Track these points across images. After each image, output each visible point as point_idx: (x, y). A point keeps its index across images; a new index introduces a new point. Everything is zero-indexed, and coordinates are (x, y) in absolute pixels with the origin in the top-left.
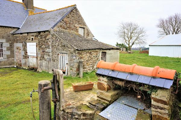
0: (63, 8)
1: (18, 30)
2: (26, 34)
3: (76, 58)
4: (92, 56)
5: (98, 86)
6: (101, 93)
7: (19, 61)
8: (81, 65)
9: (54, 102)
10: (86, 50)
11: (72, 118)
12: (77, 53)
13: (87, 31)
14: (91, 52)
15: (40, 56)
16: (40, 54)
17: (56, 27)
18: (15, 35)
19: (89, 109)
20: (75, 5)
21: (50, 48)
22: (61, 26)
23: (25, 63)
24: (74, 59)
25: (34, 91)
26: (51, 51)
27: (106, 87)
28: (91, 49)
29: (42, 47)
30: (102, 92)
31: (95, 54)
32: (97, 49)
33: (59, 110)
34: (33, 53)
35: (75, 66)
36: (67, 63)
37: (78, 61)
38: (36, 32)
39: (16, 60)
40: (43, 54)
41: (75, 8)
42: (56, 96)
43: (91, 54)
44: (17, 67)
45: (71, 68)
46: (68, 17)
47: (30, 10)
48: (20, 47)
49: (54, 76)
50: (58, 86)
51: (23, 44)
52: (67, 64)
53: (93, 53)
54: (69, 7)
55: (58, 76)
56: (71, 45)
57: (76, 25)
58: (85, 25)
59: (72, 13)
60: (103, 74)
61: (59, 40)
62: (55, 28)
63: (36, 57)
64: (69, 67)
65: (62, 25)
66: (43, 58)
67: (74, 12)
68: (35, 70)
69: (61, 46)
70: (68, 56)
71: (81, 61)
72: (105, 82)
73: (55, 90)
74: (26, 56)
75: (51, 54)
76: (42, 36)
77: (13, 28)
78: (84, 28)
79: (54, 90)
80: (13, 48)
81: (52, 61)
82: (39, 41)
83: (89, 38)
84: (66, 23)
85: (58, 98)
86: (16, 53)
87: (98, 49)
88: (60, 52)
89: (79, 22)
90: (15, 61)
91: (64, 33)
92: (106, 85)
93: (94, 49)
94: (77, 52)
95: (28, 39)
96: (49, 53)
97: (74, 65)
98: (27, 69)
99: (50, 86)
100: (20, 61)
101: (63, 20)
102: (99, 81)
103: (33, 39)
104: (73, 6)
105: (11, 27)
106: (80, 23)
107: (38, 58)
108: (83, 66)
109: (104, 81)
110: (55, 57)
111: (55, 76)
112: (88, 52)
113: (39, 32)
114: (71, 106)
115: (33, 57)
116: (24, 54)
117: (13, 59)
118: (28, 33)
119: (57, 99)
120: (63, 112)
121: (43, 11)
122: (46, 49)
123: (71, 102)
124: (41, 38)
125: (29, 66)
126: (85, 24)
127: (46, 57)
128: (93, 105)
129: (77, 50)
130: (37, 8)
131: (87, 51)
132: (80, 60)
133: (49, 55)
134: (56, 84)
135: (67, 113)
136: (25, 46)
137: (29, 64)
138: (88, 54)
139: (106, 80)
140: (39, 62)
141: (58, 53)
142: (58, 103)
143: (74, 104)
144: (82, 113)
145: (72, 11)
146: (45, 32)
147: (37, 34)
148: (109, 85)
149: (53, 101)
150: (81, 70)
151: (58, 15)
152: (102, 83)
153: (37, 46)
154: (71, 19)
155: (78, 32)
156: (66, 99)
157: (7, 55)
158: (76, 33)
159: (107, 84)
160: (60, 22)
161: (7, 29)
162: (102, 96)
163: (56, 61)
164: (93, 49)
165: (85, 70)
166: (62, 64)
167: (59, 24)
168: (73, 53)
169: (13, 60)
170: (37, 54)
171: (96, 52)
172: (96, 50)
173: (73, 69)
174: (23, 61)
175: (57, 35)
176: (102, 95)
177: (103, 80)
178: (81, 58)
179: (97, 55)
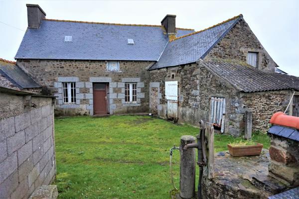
0: (220, 24)
1: (155, 64)
2: (165, 70)
3: (240, 106)
4: (272, 103)
5: (271, 153)
6: (275, 167)
7: (154, 106)
8: (248, 118)
9: (200, 166)
10: (259, 91)
11: (223, 193)
12: (242, 97)
13: (263, 57)
14: (269, 96)
15: (182, 101)
16: (183, 98)
17: (207, 56)
18: (151, 72)
19: (252, 186)
20: (241, 16)
21: (198, 88)
22: (215, 54)
23: (163, 111)
24: (237, 108)
25: (174, 149)
26: (198, 94)
27: (285, 157)
28: (270, 91)
29: (186, 87)
30: (279, 164)
31: (279, 98)
32: (283, 90)
33: (206, 179)
34: (173, 96)
35: (237, 119)
36: (224, 112)
37: (244, 111)
38: (178, 66)
39: (152, 105)
40: (187, 97)
41: (241, 20)
42: (203, 158)
43: (270, 99)
44: (152, 115)
45: (231, 121)
46: (228, 38)
47: (170, 34)
48: (157, 88)
49: (201, 131)
50: (207, 144)
51: (160, 84)
52: (224, 115)
53: (273, 97)
54: (230, 20)
55: (206, 131)
56: (232, 83)
57: (242, 49)
58: (260, 48)
59: (236, 30)
60: (280, 135)
61: (211, 76)
62: (206, 58)
63: (177, 101)
64: (227, 120)
65: (217, 53)
66: (186, 103)
67: (238, 28)
68: (175, 121)
69: (214, 85)
70: (226, 102)
71: (249, 111)
72: (284, 148)
73: (202, 149)
74: (164, 101)
75: (198, 98)
76: (187, 71)
77: (150, 61)
78: (257, 53)
79: (200, 149)
80: (148, 89)
81: (199, 109)
82: (182, 78)
83: (267, 69)
84: (224, 48)
85: (206, 161)
86: (152, 96)
87: (286, 90)
88: (212, 95)
89: (247, 43)
90: (150, 106)
91: (220, 64)
92: (284, 154)
93: (276, 90)
94: (241, 95)
95: (167, 76)
96: (196, 96)
97: (236, 117)
98: (164, 120)
99: (196, 143)
100: (156, 107)
101: (219, 44)
102: (273, 146)
103: (173, 75)
104: (237, 17)
105: (146, 61)
106: (250, 46)
107: (180, 104)
108: (253, 121)
109: (282, 147)
110: (205, 102)
111: (203, 131)
112: (264, 96)
113: (183, 66)
114: (223, 177)
115: (173, 101)
116: (161, 97)
117: (147, 103)
118: (167, 68)
119: (204, 162)
120: (211, 182)
121: (189, 33)
122: (192, 91)
123: (224, 172)
124: (185, 74)
125: (167, 115)
126: (260, 44)
127: (191, 103)
128: (260, 182)
129: (243, 92)
130: (180, 29)
131: (261, 94)
132: (247, 109)
133: (195, 100)
134: (203, 142)
135: (218, 185)
136: (163, 86)
137: (167, 112)
138: (264, 100)
139: (285, 146)
140: (181, 109)
141: (210, 96)
142: (205, 169)
143: (229, 175)
144: (239, 190)
145: (234, 27)
146: (190, 64)
147: (180, 69)
148: (290, 155)
149: (198, 164)
150: (248, 127)
151: (211, 37)
152: (278, 150)
153: (178, 86)
154: (233, 39)
155: (245, 60)
156: (217, 166)
157: (141, 98)
158: (241, 62)
159: (287, 153)
160: (215, 47)
161: (142, 64)
162: (277, 172)
163: (206, 109)
164: (273, 90)
165: (257, 127)
166: (215, 114)
167: (212, 52)
168: (234, 98)
169: (148, 105)
170: (178, 98)
171: (281, 95)
172: (281, 92)
173: (234, 123)
174: (160, 108)
175: (209, 69)
176: (278, 169)
177: (279, 145)
178: (250, 105)
179: (283, 100)
